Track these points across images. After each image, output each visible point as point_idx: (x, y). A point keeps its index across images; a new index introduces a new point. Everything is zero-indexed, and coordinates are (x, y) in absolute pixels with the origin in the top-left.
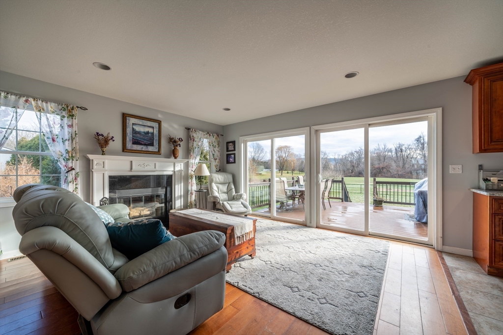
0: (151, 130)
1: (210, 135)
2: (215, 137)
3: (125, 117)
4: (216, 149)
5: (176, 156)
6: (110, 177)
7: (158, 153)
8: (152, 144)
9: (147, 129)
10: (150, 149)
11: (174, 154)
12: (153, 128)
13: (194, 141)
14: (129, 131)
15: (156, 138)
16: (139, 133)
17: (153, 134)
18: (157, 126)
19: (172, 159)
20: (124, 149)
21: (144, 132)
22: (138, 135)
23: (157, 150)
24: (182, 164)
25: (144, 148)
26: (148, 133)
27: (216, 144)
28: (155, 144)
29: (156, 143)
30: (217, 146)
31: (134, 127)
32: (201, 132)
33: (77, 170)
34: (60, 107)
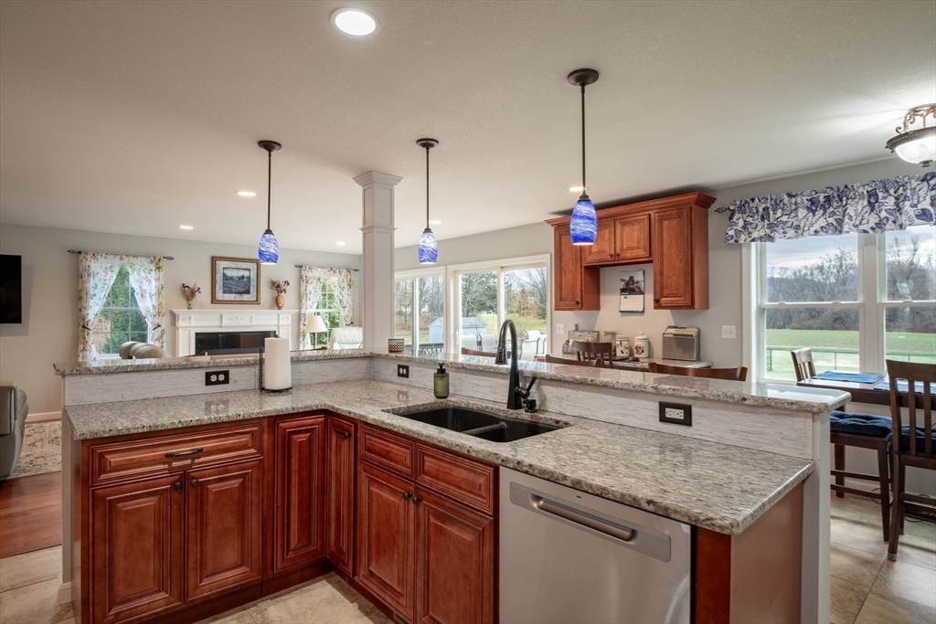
0: (246, 274)
1: (335, 272)
2: (343, 274)
3: (214, 260)
4: (346, 291)
5: (280, 305)
6: (197, 334)
7: (257, 302)
8: (248, 292)
9: (241, 273)
10: (246, 297)
11: (277, 304)
12: (249, 270)
13: (307, 282)
14: (219, 277)
15: (253, 283)
16: (232, 278)
17: (249, 278)
18: (255, 267)
19: (277, 311)
20: (214, 300)
21: (238, 277)
22: (230, 281)
23: (255, 299)
24: (290, 316)
25: (238, 297)
26: (243, 277)
27: (345, 285)
28: (251, 291)
29: (253, 289)
30: (347, 287)
31: (226, 272)
32: (319, 269)
33: (163, 327)
34: (149, 260)
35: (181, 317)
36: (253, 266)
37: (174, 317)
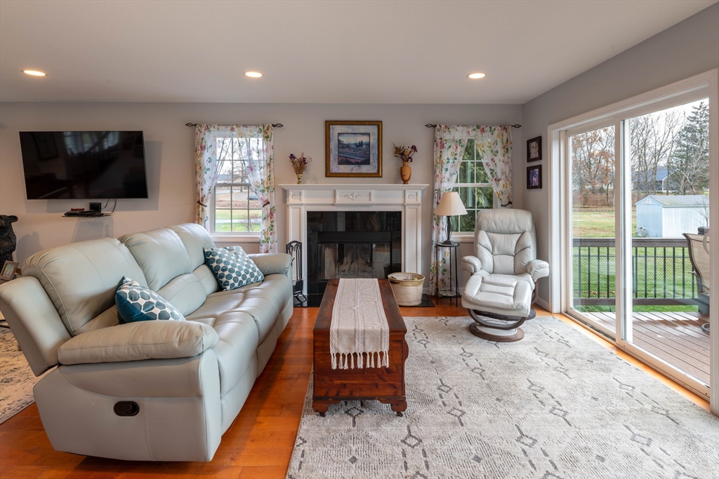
0: (365, 139)
1: (483, 131)
2: (496, 132)
3: (329, 124)
4: (500, 157)
5: (406, 178)
6: (309, 213)
7: (378, 175)
8: (367, 162)
9: (359, 139)
10: (365, 169)
11: (403, 178)
12: (369, 134)
13: (443, 146)
14: (334, 145)
15: (374, 151)
16: (348, 146)
17: (368, 144)
18: (376, 130)
19: (401, 185)
20: (329, 174)
21: (356, 144)
22: (347, 150)
23: (375, 171)
24: (420, 193)
25: (355, 169)
26: (361, 144)
27: (499, 148)
28: (371, 161)
29: (373, 159)
30: (501, 151)
31: (341, 138)
32: (460, 128)
33: (273, 203)
34: (258, 129)
35: (291, 193)
36: (373, 130)
37: (285, 193)
